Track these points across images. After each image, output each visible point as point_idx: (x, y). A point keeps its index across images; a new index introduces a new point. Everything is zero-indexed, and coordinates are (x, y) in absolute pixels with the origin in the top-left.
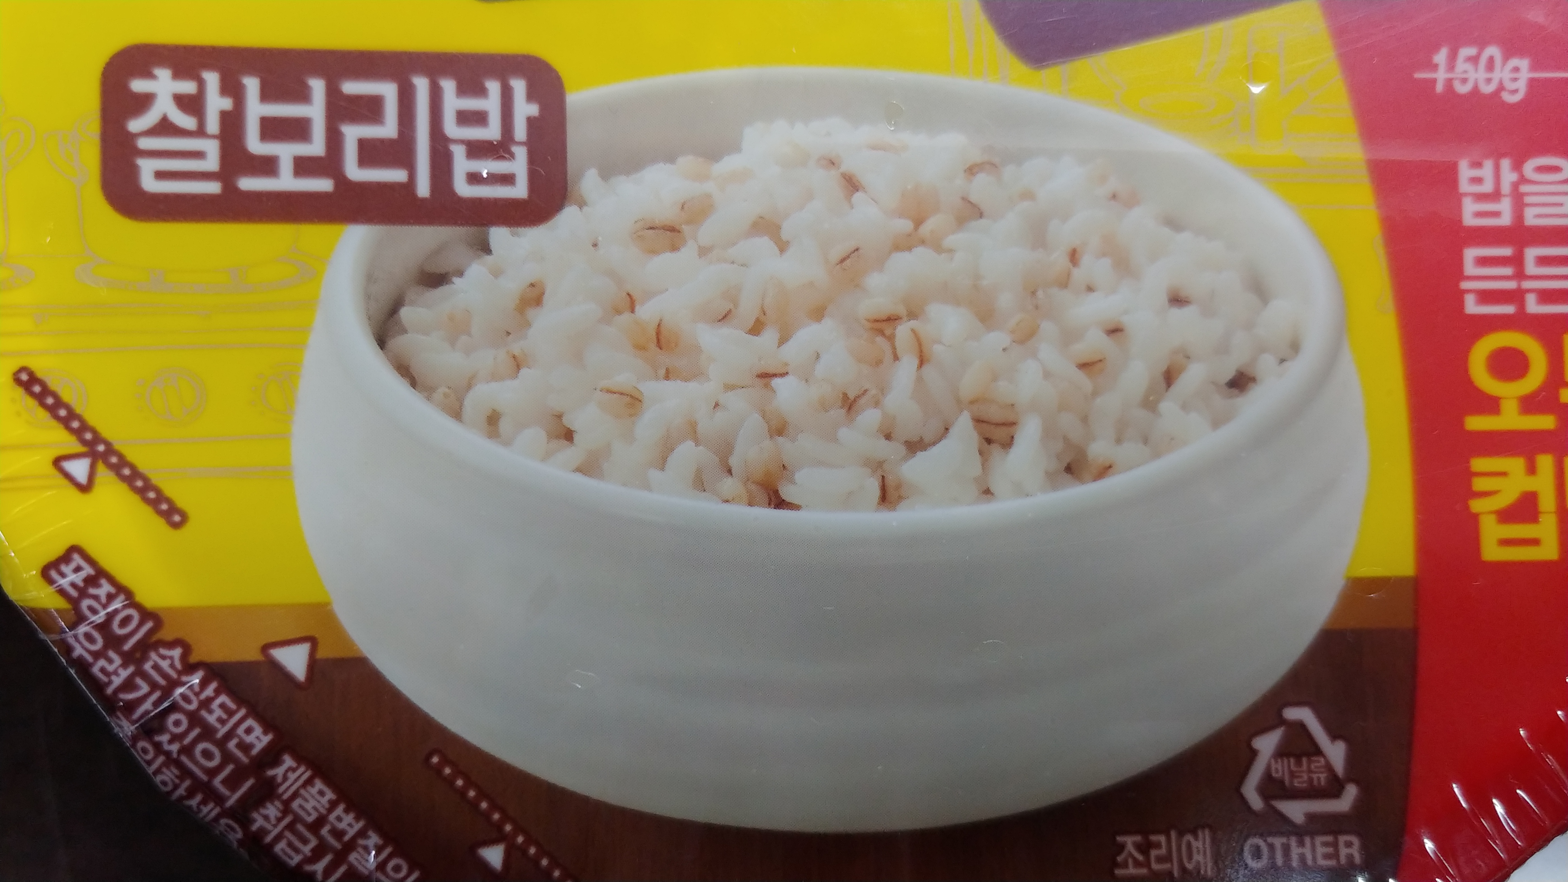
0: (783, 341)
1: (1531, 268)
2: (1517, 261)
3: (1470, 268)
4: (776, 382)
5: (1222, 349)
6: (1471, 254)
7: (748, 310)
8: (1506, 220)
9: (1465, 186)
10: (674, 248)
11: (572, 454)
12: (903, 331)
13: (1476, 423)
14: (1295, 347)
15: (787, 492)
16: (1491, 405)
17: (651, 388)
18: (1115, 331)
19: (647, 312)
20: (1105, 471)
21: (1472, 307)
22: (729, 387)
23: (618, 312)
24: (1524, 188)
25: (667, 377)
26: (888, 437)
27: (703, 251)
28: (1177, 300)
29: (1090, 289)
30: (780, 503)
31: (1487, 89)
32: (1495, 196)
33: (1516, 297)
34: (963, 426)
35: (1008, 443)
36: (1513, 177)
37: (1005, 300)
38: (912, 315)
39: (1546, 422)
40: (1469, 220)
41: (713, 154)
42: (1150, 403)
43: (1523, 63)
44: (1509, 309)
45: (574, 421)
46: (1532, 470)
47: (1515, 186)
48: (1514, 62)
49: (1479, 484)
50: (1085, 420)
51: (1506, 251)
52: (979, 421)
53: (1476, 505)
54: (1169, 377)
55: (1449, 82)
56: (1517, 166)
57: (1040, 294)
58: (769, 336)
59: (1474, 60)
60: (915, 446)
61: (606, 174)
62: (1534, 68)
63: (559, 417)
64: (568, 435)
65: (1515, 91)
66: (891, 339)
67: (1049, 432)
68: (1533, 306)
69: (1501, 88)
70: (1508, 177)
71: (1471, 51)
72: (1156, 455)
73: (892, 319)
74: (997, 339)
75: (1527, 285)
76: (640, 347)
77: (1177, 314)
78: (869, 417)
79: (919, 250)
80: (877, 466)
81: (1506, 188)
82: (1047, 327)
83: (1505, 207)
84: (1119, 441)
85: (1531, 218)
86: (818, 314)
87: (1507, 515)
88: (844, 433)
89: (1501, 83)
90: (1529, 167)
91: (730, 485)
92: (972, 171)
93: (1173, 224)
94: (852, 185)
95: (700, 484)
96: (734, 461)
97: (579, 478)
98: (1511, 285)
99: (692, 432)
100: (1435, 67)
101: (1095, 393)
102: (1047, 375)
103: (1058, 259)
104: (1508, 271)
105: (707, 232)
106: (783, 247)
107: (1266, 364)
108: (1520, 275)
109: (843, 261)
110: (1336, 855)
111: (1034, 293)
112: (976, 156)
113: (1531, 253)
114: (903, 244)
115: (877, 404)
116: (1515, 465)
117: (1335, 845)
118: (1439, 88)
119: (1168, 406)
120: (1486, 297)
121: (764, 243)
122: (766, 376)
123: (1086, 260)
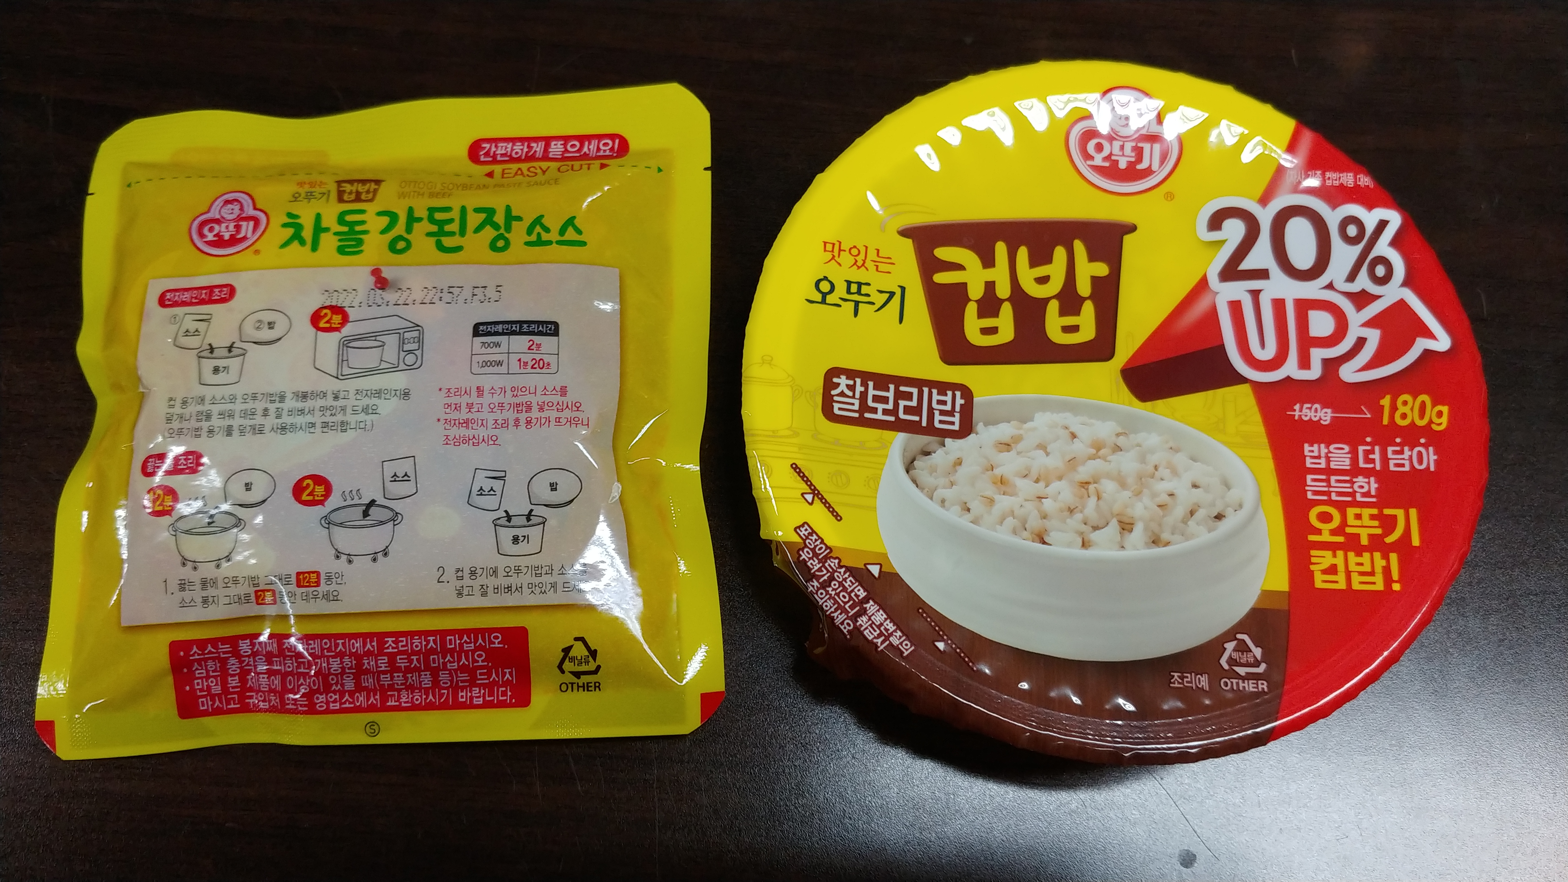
0: (1047, 486)
1: (1333, 483)
2: (1328, 481)
3: (1309, 482)
4: (1043, 500)
5: (1213, 505)
6: (1309, 477)
7: (1034, 474)
8: (1323, 466)
9: (1306, 453)
10: (1009, 451)
11: (969, 516)
12: (1091, 487)
13: (1312, 538)
14: (1241, 506)
15: (1046, 539)
16: (1319, 532)
17: (997, 497)
18: (1171, 495)
19: (998, 472)
20: (1167, 544)
21: (1310, 496)
22: (1026, 500)
23: (988, 470)
24: (1330, 455)
25: (1004, 494)
26: (1085, 524)
27: (1019, 453)
28: (1195, 486)
29: (1162, 479)
30: (1044, 543)
31: (1315, 419)
32: (1319, 457)
33: (1328, 493)
34: (1114, 523)
35: (1131, 531)
36: (1326, 451)
37: (1130, 481)
38: (1095, 482)
39: (1340, 539)
40: (1308, 465)
41: (1024, 421)
42: (1185, 521)
43: (1329, 411)
44: (1325, 498)
45: (969, 505)
46: (1335, 556)
47: (1327, 454)
48: (1325, 410)
49: (1313, 560)
50: (1160, 525)
51: (1324, 477)
52: (1120, 522)
53: (1312, 567)
54: (1192, 513)
55: (1300, 416)
56: (1327, 447)
57: (1143, 479)
58: (1042, 484)
59: (1310, 408)
60: (1096, 528)
61: (986, 424)
62: (1333, 412)
63: (966, 503)
64: (969, 510)
65: (1325, 421)
66: (1087, 489)
67: (1146, 529)
68: (1334, 497)
69: (1321, 419)
70: (1324, 451)
71: (1309, 405)
72: (1187, 540)
73: (1088, 483)
74: (1127, 494)
75: (1331, 489)
76: (995, 483)
77: (1194, 490)
78: (1078, 516)
79: (1098, 460)
80: (1081, 534)
81: (1323, 455)
82: (1145, 491)
83: (1323, 461)
84: (1173, 534)
85: (1333, 465)
86: (1060, 478)
87: (1325, 572)
88: (1068, 521)
89: (1320, 417)
90: (1332, 447)
91: (1025, 534)
92: (1118, 435)
93: (1194, 459)
94: (1074, 436)
95: (1015, 532)
96: (1027, 526)
97: (971, 524)
98: (1326, 489)
99: (1012, 514)
100: (1295, 410)
101: (1164, 516)
102: (1146, 508)
103: (1150, 468)
104: (1324, 484)
105: (1020, 446)
106: (1047, 454)
107: (1229, 512)
108: (1329, 486)
109: (1069, 461)
110: (1257, 688)
111: (1141, 479)
112: (1120, 430)
113: (1333, 478)
114: (1093, 458)
115: (1081, 512)
116: (1328, 554)
117: (1257, 684)
118: (1296, 418)
119: (1191, 523)
120: (1316, 493)
121: (1041, 452)
122: (1040, 498)
123: (1160, 469)
